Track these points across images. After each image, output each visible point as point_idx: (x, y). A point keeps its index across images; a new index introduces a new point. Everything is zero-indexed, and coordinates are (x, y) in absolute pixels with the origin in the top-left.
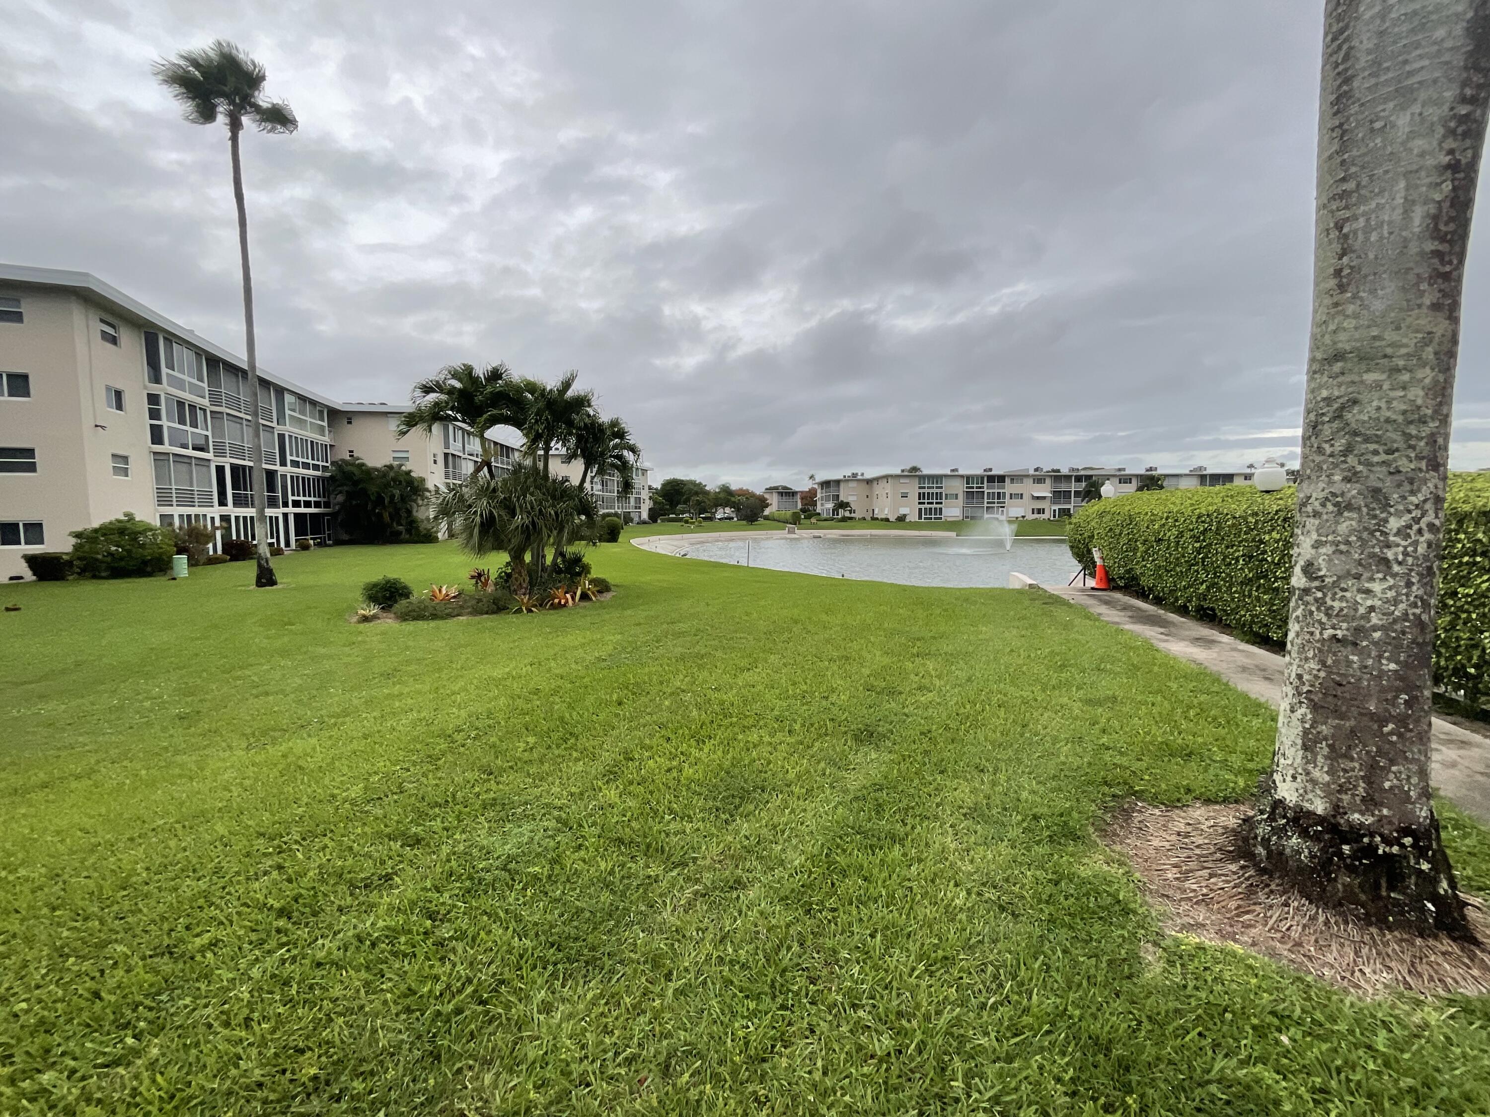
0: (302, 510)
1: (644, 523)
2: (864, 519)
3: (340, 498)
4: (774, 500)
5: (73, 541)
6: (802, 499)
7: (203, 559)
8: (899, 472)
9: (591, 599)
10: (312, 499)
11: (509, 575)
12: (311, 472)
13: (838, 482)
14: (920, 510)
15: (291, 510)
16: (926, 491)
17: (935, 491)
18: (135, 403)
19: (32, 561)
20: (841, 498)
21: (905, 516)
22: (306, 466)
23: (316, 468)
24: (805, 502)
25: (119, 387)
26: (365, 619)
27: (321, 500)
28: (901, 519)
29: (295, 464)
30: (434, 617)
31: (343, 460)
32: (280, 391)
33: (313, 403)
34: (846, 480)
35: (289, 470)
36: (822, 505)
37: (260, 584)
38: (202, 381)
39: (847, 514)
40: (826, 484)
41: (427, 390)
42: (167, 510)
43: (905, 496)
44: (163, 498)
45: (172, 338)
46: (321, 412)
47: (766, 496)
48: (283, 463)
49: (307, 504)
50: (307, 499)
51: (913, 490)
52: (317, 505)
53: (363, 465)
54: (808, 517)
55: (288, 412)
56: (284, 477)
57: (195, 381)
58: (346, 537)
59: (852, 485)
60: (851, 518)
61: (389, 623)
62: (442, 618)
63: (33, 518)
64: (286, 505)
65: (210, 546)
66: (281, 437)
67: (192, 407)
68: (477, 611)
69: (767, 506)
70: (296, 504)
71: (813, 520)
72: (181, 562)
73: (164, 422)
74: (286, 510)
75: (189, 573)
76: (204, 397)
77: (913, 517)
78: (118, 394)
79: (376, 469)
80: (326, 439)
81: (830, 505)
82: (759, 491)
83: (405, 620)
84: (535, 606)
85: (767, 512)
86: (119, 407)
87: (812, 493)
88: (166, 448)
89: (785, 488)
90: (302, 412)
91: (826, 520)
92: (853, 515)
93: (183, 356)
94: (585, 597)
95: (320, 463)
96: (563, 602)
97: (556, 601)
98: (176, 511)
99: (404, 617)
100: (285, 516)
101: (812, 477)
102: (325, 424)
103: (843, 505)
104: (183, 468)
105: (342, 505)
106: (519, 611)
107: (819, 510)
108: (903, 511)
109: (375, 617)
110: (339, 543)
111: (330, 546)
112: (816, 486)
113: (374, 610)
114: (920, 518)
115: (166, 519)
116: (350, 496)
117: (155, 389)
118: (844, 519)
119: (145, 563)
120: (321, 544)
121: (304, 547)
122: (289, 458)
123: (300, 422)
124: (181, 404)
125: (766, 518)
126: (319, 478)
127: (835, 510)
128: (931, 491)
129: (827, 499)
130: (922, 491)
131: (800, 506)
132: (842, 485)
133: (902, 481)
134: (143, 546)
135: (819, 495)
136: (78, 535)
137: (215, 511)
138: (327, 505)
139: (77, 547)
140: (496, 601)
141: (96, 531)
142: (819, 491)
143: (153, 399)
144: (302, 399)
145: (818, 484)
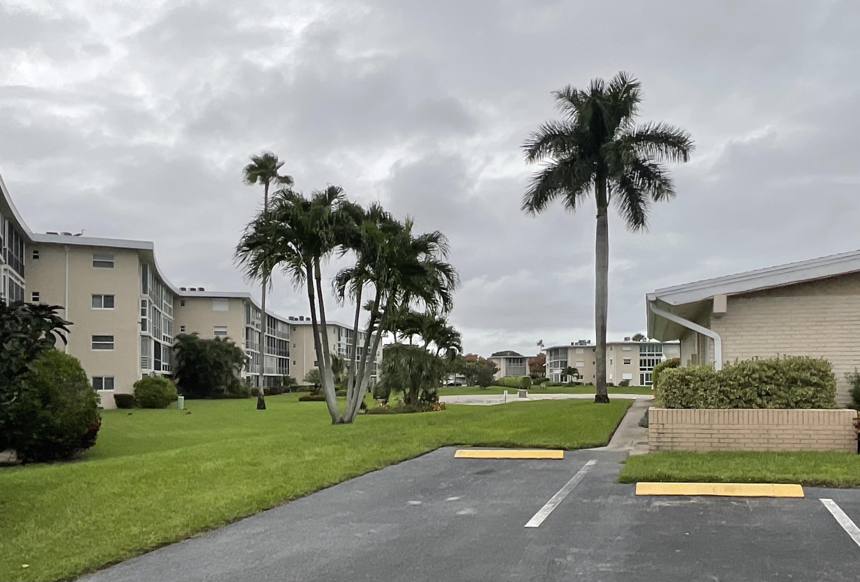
2: (591, 384)
4: (502, 365)
6: (531, 365)
8: (622, 340)
13: (566, 349)
14: (642, 375)
16: (647, 358)
17: (655, 358)
18: (138, 306)
20: (569, 364)
21: (628, 381)
24: (534, 368)
27: (169, 364)
28: (625, 384)
34: (573, 347)
36: (551, 371)
37: (259, 409)
39: (575, 380)
40: (554, 351)
43: (627, 362)
47: (495, 361)
50: (166, 364)
51: (635, 357)
54: (538, 383)
59: (581, 352)
60: (579, 384)
63: (109, 375)
69: (496, 371)
71: (543, 385)
72: (182, 400)
73: (147, 317)
77: (636, 382)
81: (558, 371)
82: (486, 356)
85: (497, 377)
87: (541, 359)
89: (513, 353)
91: (554, 385)
92: (580, 381)
101: (540, 343)
103: (572, 371)
107: (548, 375)
108: (626, 376)
112: (545, 353)
114: (642, 383)
117: (145, 297)
118: (572, 384)
125: (497, 384)
127: (563, 377)
128: (651, 358)
129: (555, 365)
130: (643, 358)
131: (528, 372)
132: (570, 352)
133: (625, 349)
135: (548, 362)
137: (152, 372)
138: (171, 369)
142: (548, 357)
143: (144, 303)
145: (547, 350)
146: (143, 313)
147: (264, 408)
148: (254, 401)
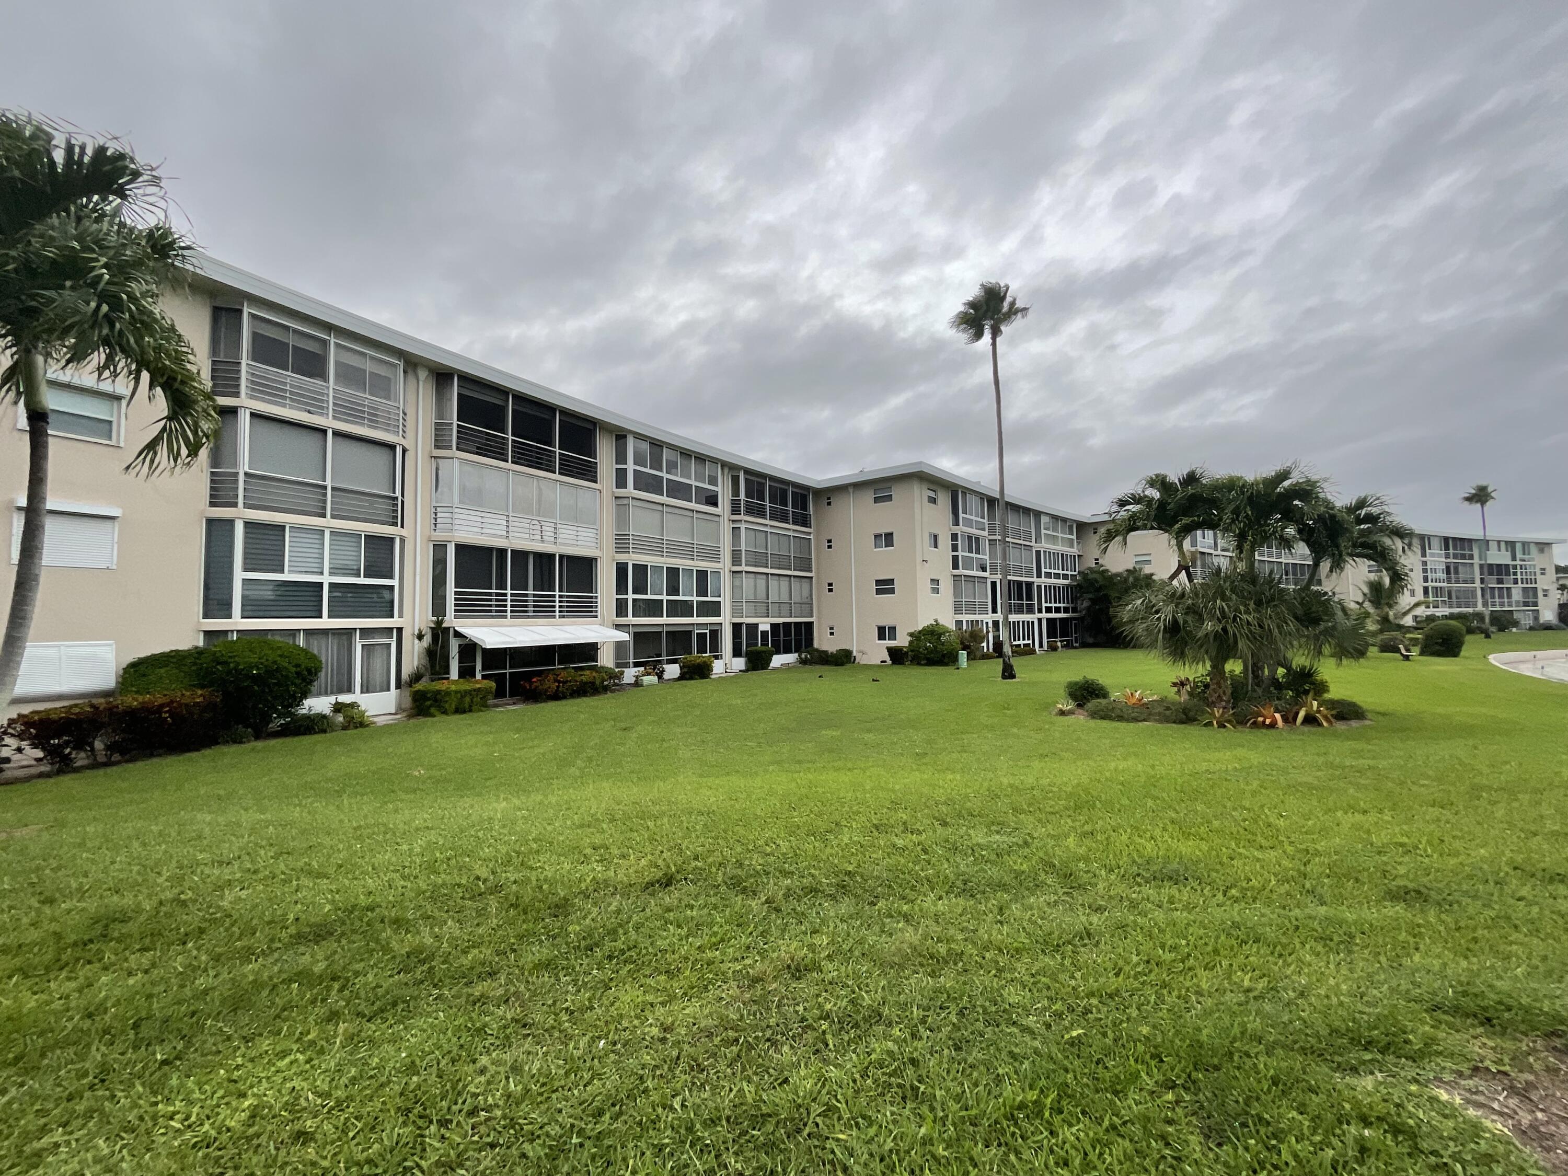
0: (1053, 615)
1: (1548, 627)
3: (1086, 604)
5: (909, 638)
7: (978, 654)
9: (1320, 725)
10: (1062, 605)
11: (1207, 686)
12: (1061, 581)
15: (1044, 615)
18: (945, 542)
19: (890, 650)
22: (1057, 576)
23: (1065, 577)
25: (936, 532)
26: (1062, 713)
27: (1070, 605)
29: (1048, 575)
30: (1120, 718)
31: (1090, 569)
32: (1038, 514)
33: (1064, 520)
35: (1044, 581)
37: (1004, 677)
38: (983, 517)
41: (1122, 503)
42: (959, 617)
44: (958, 610)
45: (966, 491)
46: (1071, 527)
48: (1039, 576)
49: (1058, 610)
50: (1058, 605)
52: (1066, 610)
53: (1107, 571)
55: (1043, 531)
56: (1039, 587)
57: (979, 519)
58: (1091, 640)
61: (1080, 719)
62: (1128, 721)
63: (892, 624)
64: (1040, 611)
65: (984, 644)
66: (1038, 553)
67: (977, 539)
68: (1165, 719)
70: (1049, 610)
72: (963, 655)
73: (960, 553)
74: (1040, 616)
75: (969, 665)
76: (984, 530)
78: (936, 537)
79: (1117, 575)
80: (1074, 551)
83: (1093, 718)
84: (1229, 721)
86: (936, 547)
88: (961, 571)
90: (1055, 530)
93: (973, 501)
94: (1310, 720)
95: (1069, 573)
96: (1268, 721)
97: (1261, 719)
98: (965, 618)
99: (1094, 715)
100: (1040, 620)
102: (1074, 537)
104: (970, 585)
105: (1088, 609)
106: (1210, 724)
109: (1071, 712)
110: (1085, 645)
111: (1076, 648)
113: (1070, 706)
115: (959, 623)
116: (1094, 601)
117: (956, 530)
119: (944, 656)
120: (1068, 646)
121: (1052, 648)
122: (1043, 570)
123: (1053, 539)
124: (970, 538)
126: (1068, 586)
134: (943, 644)
136: (911, 635)
137: (989, 618)
138: (1075, 610)
139: (911, 643)
140: (1185, 711)
141: (920, 632)
143: (954, 537)
144: (1055, 518)
146: (955, 548)
147: (1013, 677)
148: (997, 666)
